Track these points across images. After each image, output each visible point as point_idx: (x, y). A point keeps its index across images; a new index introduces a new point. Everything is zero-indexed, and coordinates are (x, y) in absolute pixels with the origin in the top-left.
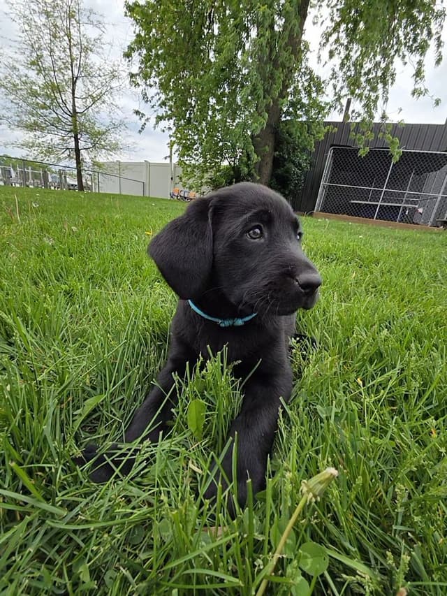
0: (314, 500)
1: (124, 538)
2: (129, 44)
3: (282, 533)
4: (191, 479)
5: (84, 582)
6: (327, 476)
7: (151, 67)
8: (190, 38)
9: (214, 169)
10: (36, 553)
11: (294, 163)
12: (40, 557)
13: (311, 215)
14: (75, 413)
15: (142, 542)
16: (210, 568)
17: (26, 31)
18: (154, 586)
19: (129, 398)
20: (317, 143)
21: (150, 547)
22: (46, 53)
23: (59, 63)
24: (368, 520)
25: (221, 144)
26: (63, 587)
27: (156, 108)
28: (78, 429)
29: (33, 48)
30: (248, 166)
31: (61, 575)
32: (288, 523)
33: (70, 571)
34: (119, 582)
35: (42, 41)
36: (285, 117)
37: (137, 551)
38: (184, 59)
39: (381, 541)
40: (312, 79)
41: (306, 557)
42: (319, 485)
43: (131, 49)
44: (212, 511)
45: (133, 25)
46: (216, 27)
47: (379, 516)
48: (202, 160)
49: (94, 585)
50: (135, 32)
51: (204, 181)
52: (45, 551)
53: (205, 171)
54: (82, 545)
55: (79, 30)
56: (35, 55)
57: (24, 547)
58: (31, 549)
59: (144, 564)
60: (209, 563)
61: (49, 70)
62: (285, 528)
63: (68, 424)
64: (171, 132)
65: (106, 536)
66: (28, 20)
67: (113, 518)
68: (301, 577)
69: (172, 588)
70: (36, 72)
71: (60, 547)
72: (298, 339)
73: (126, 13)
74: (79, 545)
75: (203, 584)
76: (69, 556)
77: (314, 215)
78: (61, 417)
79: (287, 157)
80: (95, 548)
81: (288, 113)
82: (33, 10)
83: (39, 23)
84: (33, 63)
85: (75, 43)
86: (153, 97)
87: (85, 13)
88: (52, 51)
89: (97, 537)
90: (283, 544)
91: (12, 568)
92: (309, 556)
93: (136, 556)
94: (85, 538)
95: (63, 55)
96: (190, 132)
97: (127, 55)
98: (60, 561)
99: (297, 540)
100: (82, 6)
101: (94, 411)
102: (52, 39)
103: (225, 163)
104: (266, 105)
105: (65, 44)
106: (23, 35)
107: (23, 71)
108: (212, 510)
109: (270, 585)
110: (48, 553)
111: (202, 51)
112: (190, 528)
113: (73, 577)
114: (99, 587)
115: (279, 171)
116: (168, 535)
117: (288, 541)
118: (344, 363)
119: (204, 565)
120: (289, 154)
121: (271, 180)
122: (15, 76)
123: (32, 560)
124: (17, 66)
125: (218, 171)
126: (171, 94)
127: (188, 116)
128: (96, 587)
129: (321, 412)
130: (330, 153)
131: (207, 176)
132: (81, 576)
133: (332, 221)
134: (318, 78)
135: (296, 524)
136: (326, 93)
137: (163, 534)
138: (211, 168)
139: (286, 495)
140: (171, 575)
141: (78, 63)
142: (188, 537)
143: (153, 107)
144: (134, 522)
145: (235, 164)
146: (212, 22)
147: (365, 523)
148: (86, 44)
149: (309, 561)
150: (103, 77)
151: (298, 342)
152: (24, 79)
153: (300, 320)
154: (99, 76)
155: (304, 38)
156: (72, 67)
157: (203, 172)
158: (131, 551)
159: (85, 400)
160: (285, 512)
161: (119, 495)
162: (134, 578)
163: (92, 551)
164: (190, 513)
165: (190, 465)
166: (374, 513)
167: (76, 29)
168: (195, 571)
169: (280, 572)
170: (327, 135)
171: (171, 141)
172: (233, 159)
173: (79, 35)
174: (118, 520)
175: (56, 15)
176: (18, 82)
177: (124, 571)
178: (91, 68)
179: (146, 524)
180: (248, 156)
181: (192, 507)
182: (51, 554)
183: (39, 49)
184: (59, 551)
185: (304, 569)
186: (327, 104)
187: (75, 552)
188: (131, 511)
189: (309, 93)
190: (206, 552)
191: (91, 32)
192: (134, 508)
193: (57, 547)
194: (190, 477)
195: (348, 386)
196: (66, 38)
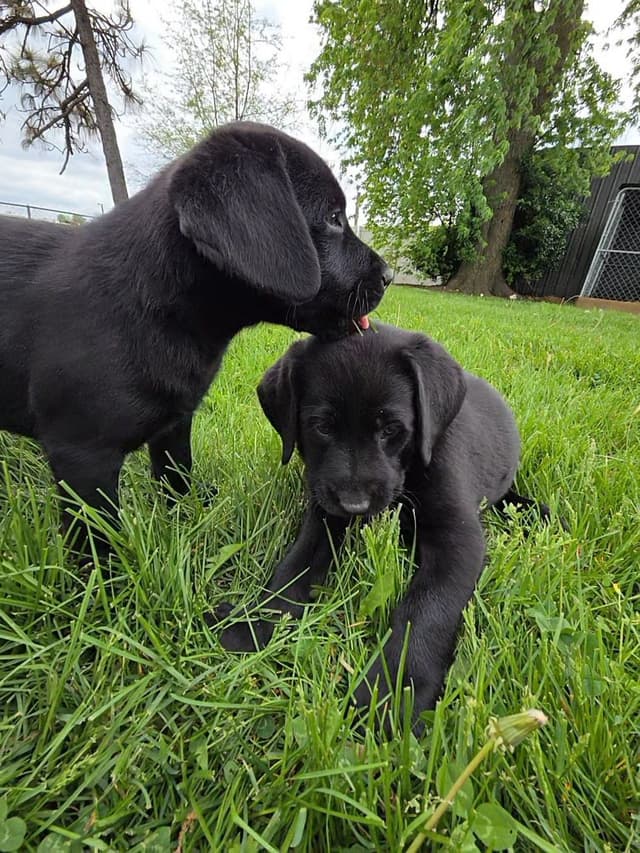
0: (504, 748)
1: (251, 726)
2: (313, 62)
3: (454, 780)
4: (340, 678)
5: (200, 768)
6: (528, 720)
7: (339, 91)
8: (399, 40)
9: (419, 232)
10: (153, 718)
11: (550, 216)
12: (157, 722)
13: (574, 302)
14: (208, 560)
15: (271, 738)
16: (350, 795)
17: (185, 60)
18: (280, 797)
19: (271, 553)
20: (597, 183)
21: (280, 747)
22: (207, 88)
23: (223, 100)
24: (597, 798)
25: (431, 194)
26: (177, 767)
27: (342, 149)
28: (210, 581)
29: (192, 83)
30: (470, 224)
31: (176, 751)
32: (464, 769)
33: (186, 749)
34: (239, 779)
35: (203, 74)
36: (542, 144)
37: (264, 748)
38: (386, 73)
39: (613, 833)
40: (595, 79)
41: (485, 823)
42: (515, 730)
43: (315, 68)
44: (360, 723)
45: (319, 33)
46: (440, 17)
47: (618, 798)
48: (399, 219)
49: (212, 776)
50: (321, 44)
51: (401, 250)
52: (163, 717)
53: (403, 234)
54: (203, 720)
55: (248, 52)
56: (193, 92)
57: (143, 706)
58: (149, 712)
59: (271, 765)
60: (351, 789)
61: (209, 112)
62: (459, 775)
63: (199, 572)
64: (359, 182)
65: (230, 718)
66: (187, 44)
67: (240, 700)
68: (474, 847)
69: (299, 806)
70: (194, 115)
71: (180, 716)
72: (519, 505)
73: (312, 17)
74: (199, 719)
75: (340, 811)
76: (188, 731)
77: (578, 303)
78: (191, 563)
79: (539, 208)
80: (218, 729)
81: (548, 137)
82: (194, 30)
83: (201, 48)
84: (191, 104)
85: (243, 70)
86: (340, 134)
87: (257, 26)
88: (214, 85)
89: (221, 716)
90: (453, 795)
91: (128, 730)
92: (489, 822)
93: (263, 753)
94: (208, 714)
95: (227, 89)
96: (388, 180)
97: (310, 78)
98: (178, 734)
99: (475, 797)
100: (254, 17)
101: (229, 562)
102: (216, 68)
103: (437, 223)
104: (510, 129)
105: (231, 73)
106: (180, 66)
107: (179, 115)
108: (362, 720)
109: (428, 843)
110: (165, 720)
111: (416, 56)
112: (329, 738)
113: (190, 757)
114: (217, 779)
115: (523, 232)
116: (302, 737)
117: (462, 794)
118: (596, 554)
119: (345, 789)
120: (544, 203)
121: (508, 246)
122: (169, 123)
123: (149, 725)
124: (172, 108)
125: (424, 235)
126: (364, 128)
127: (386, 155)
128: (214, 780)
129: (542, 623)
130: (619, 199)
131: (406, 242)
132: (198, 759)
133: (608, 313)
134: (605, 75)
135: (477, 773)
136: (620, 99)
137: (297, 734)
138: (413, 232)
139: (466, 730)
140: (302, 789)
141: (244, 97)
142: (326, 748)
143: (338, 148)
144: (263, 711)
145: (450, 223)
146: (434, 12)
147: (592, 802)
148: (256, 69)
149: (489, 829)
150: (274, 113)
151: (519, 510)
152: (179, 126)
153: (528, 474)
154: (270, 111)
155: (584, 17)
156: (237, 102)
157: (401, 238)
158: (257, 744)
159: (220, 546)
160: (461, 754)
161: (250, 672)
162: (257, 779)
163: (214, 731)
164: (331, 718)
165: (341, 660)
166: (608, 791)
167: (245, 50)
168: (331, 792)
169: (445, 831)
170: (615, 168)
171: (359, 194)
172: (448, 217)
173: (247, 58)
174: (245, 705)
175: (222, 33)
176: (173, 130)
177: (247, 767)
178: (260, 101)
179: (278, 718)
180: (474, 211)
181: (335, 711)
182: (169, 723)
183: (199, 83)
184: (178, 721)
185: (479, 837)
186: (621, 116)
187: (194, 728)
188: (261, 696)
189: (590, 102)
190: (348, 773)
191: (262, 52)
192: (265, 693)
193: (176, 716)
194: (340, 675)
195: (598, 591)
196: (232, 65)
